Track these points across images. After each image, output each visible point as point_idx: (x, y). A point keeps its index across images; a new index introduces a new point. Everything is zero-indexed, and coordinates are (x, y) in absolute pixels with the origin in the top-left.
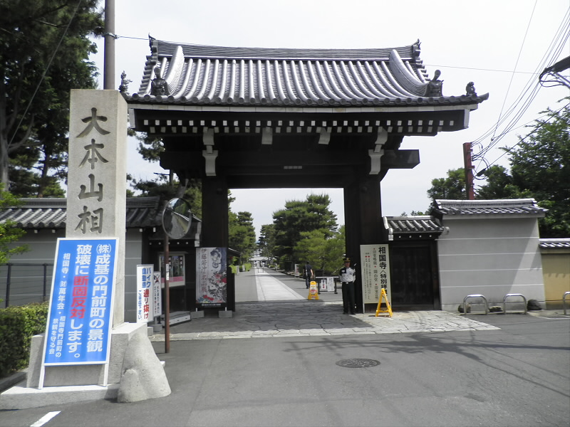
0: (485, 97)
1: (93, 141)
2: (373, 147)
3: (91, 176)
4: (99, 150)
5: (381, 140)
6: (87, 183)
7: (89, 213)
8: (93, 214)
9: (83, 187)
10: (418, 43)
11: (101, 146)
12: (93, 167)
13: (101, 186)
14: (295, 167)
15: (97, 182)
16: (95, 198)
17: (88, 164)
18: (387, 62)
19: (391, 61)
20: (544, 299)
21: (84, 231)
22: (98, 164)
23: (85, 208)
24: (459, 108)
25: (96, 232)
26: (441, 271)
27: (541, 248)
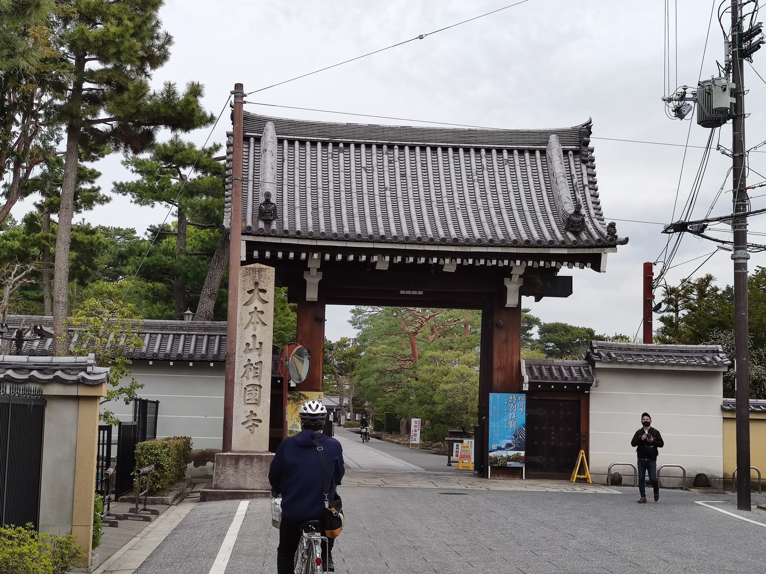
0: (626, 241)
1: (256, 308)
3: (254, 336)
4: (260, 316)
5: (518, 271)
6: (250, 340)
7: (252, 364)
8: (254, 365)
9: (248, 344)
11: (262, 312)
12: (255, 329)
13: (261, 343)
14: (414, 293)
15: (258, 340)
16: (256, 353)
17: (251, 327)
18: (543, 152)
19: (548, 152)
20: (721, 476)
21: (248, 378)
22: (259, 327)
23: (249, 360)
24: (595, 251)
25: (256, 379)
26: (591, 432)
27: (723, 410)
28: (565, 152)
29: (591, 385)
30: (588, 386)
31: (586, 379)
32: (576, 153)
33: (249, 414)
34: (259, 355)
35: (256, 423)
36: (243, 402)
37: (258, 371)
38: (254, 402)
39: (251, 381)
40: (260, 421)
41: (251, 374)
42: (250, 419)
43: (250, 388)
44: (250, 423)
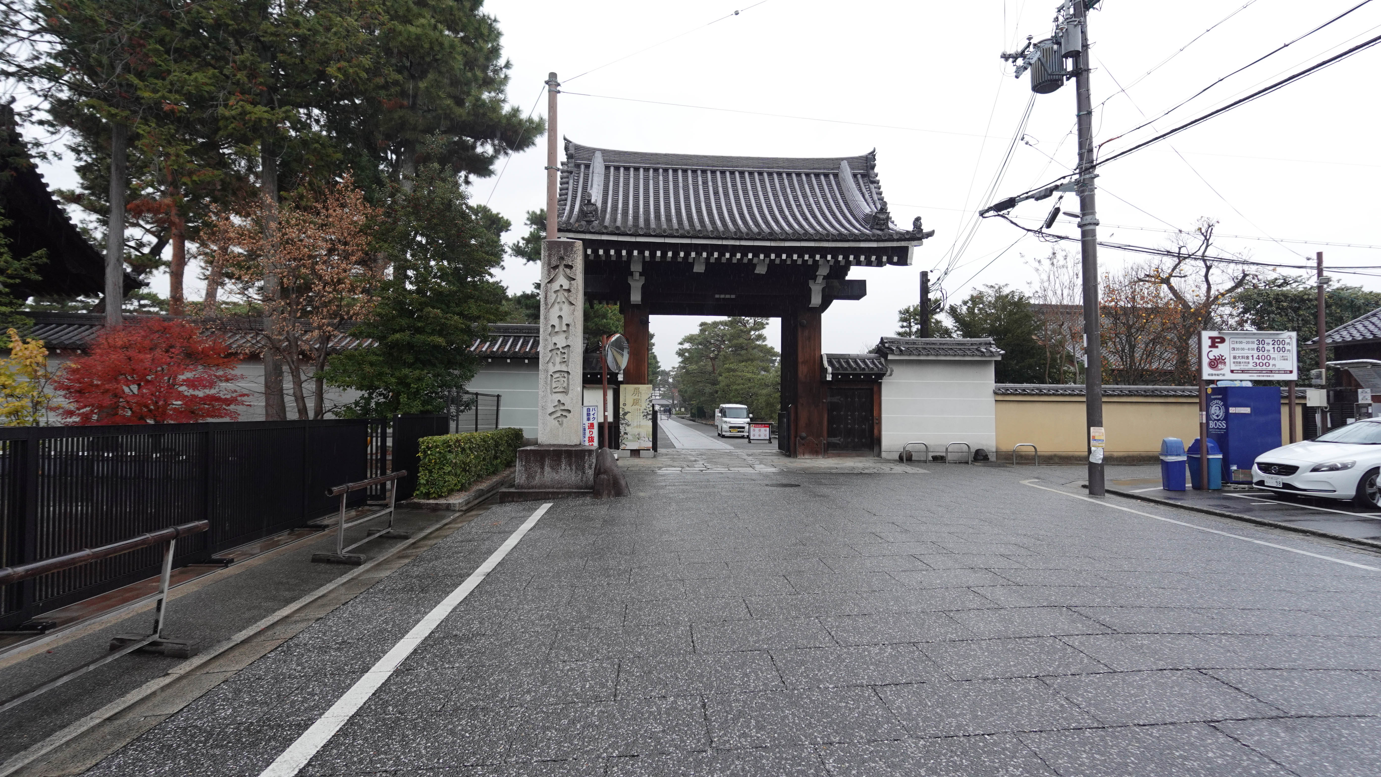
0: (931, 234)
1: (561, 286)
2: (814, 278)
3: (560, 317)
4: (568, 294)
5: (823, 271)
6: (555, 321)
7: (558, 348)
8: (561, 350)
9: (553, 326)
10: (873, 154)
11: (569, 291)
12: (561, 309)
13: (568, 325)
14: (728, 296)
15: (564, 322)
16: (563, 336)
17: (557, 307)
18: (836, 176)
19: (840, 175)
20: (994, 450)
21: (554, 364)
22: (566, 307)
23: (555, 344)
24: (903, 244)
25: (564, 365)
26: (884, 416)
27: (995, 393)
28: (855, 176)
29: (884, 374)
30: (881, 375)
31: (882, 369)
32: (863, 176)
33: (556, 403)
34: (566, 338)
35: (564, 413)
36: (549, 391)
37: (565, 356)
38: (561, 390)
39: (558, 367)
40: (569, 411)
41: (558, 359)
42: (557, 408)
43: (557, 375)
44: (558, 414)
